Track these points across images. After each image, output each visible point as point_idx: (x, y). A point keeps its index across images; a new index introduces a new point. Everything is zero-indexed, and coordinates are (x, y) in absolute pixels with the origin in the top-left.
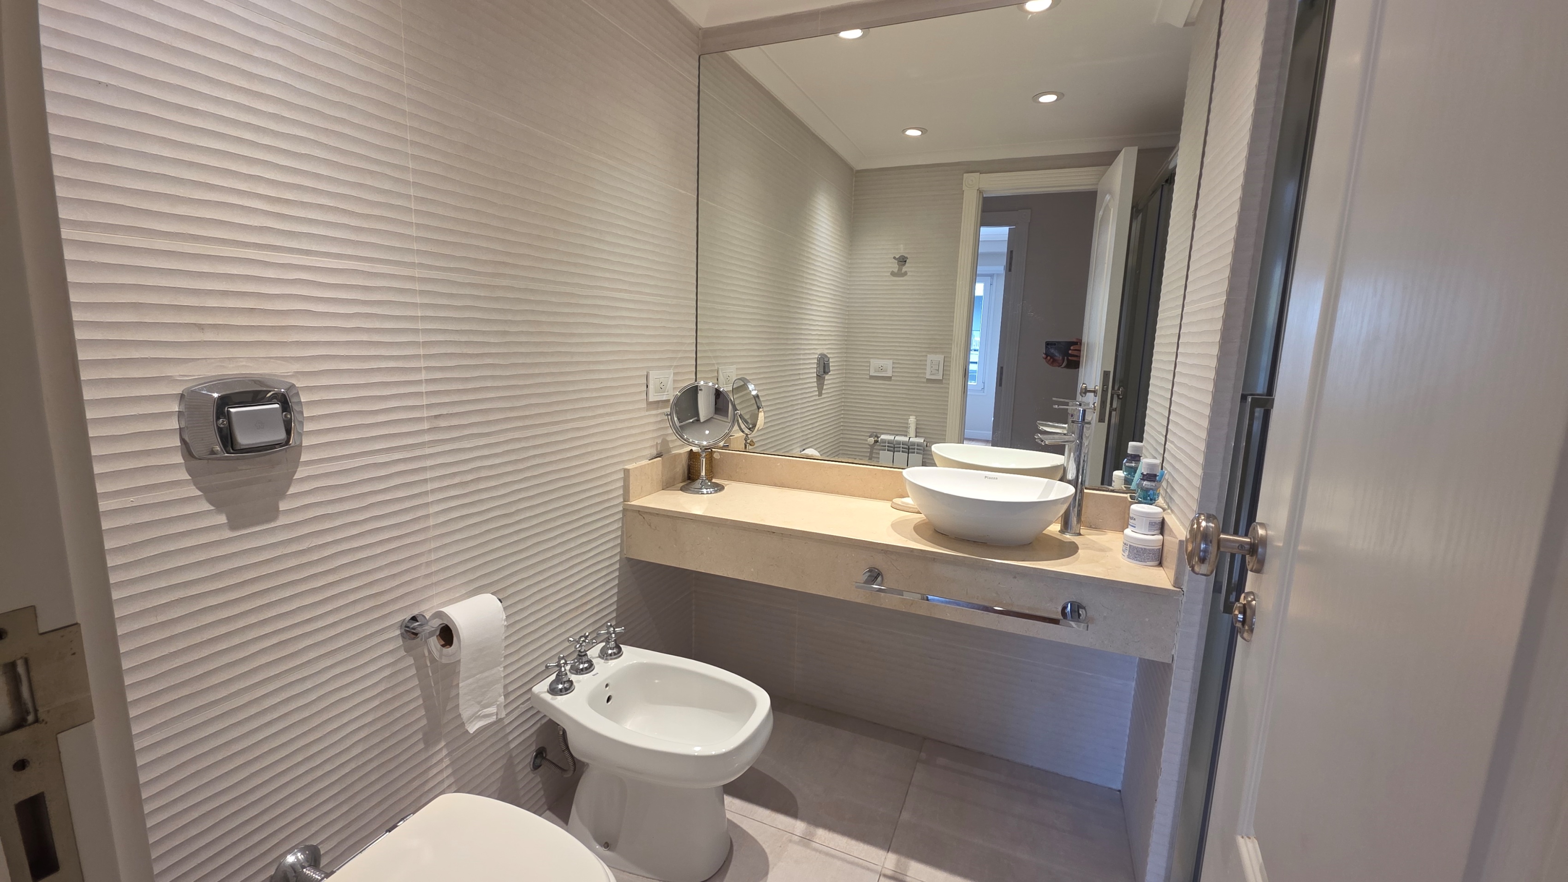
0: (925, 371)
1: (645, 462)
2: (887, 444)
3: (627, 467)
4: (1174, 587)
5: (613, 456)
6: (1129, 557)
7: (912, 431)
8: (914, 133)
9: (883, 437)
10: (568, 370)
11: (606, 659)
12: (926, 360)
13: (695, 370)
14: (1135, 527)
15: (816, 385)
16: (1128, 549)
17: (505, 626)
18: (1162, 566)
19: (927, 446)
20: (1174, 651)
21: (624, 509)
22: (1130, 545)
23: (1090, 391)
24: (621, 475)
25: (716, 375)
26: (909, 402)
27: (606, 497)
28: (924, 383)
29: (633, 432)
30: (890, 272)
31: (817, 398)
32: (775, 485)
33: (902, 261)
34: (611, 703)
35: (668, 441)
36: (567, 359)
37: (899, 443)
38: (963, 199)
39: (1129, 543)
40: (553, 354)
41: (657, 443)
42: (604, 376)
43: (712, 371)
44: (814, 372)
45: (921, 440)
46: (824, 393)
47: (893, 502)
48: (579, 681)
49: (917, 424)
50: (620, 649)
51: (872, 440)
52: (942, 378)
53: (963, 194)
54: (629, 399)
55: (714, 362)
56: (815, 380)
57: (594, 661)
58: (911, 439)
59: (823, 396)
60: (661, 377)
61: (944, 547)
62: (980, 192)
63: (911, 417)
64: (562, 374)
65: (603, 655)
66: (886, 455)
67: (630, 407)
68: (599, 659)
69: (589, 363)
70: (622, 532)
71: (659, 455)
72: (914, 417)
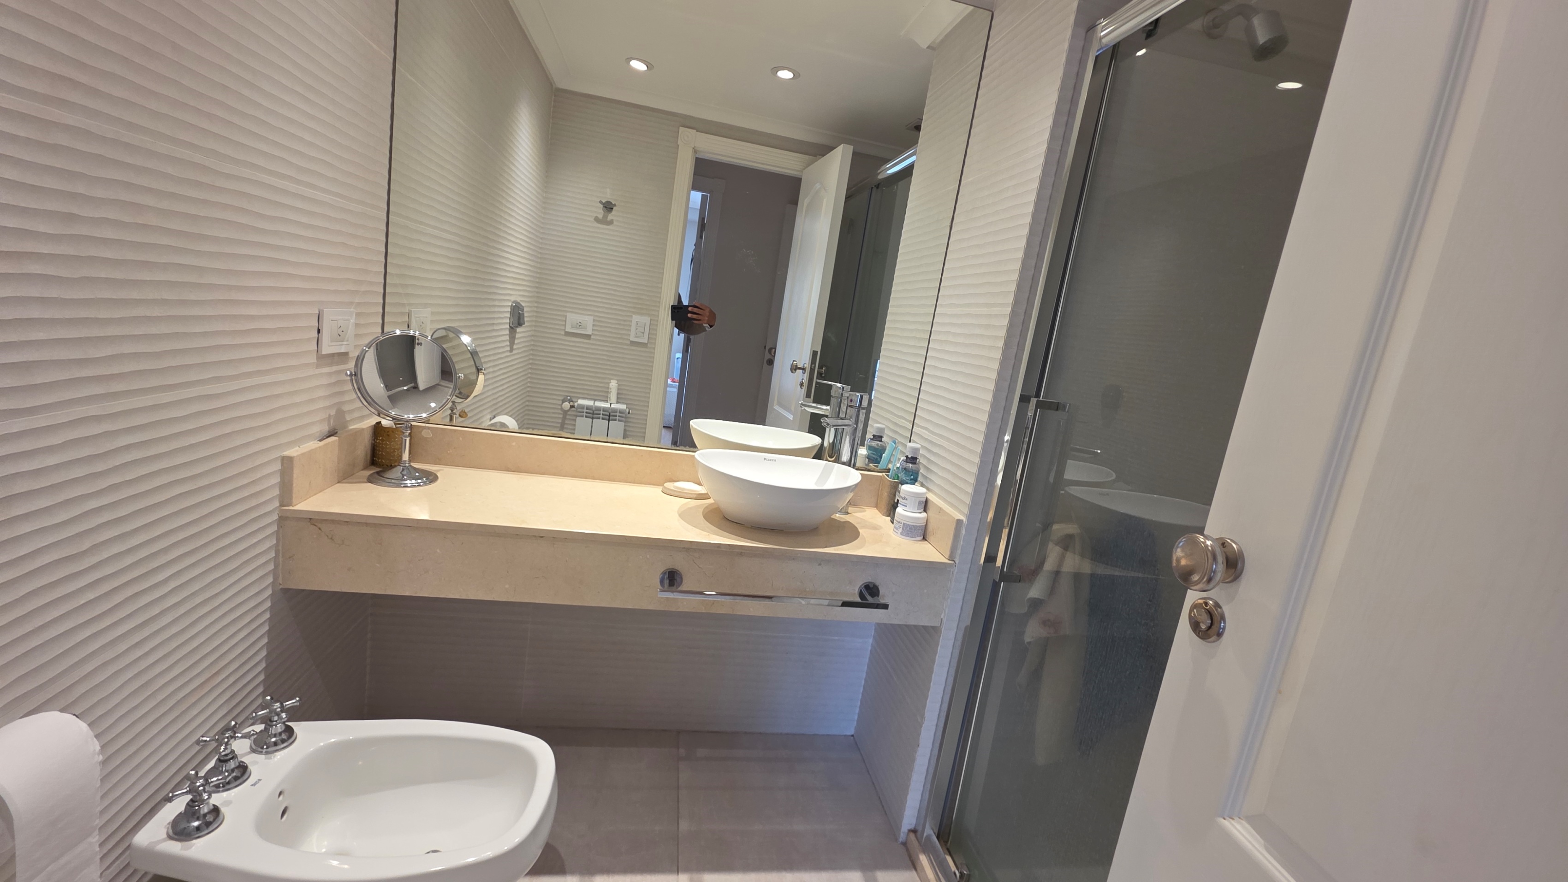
0: (630, 333)
1: (314, 445)
2: (585, 410)
3: (288, 453)
4: (949, 560)
5: (266, 438)
6: (902, 534)
7: (613, 396)
8: (638, 65)
9: (581, 402)
10: (192, 297)
11: (267, 753)
12: (631, 321)
13: (381, 311)
14: (906, 506)
15: (508, 339)
16: (902, 527)
17: (100, 763)
18: (926, 540)
19: (629, 413)
20: (943, 614)
21: (280, 517)
22: (904, 523)
23: (800, 368)
24: (277, 466)
25: (407, 320)
26: (610, 365)
27: (254, 503)
28: (627, 345)
29: (297, 399)
30: (594, 218)
31: (509, 354)
32: (507, 470)
33: (608, 207)
34: (287, 817)
35: (344, 412)
36: (192, 278)
37: (599, 409)
38: (677, 154)
39: (903, 522)
40: (165, 267)
41: (330, 415)
42: (253, 311)
43: (402, 314)
44: (507, 323)
45: (623, 407)
46: (515, 349)
47: (665, 487)
48: (228, 803)
49: (618, 389)
50: (289, 731)
51: (567, 405)
52: (646, 342)
53: (678, 148)
54: (292, 350)
55: (405, 302)
56: (508, 332)
57: (247, 760)
58: (612, 404)
59: (514, 352)
60: (340, 318)
61: (749, 539)
62: (695, 151)
63: (612, 381)
64: (183, 303)
65: (262, 745)
66: (583, 423)
67: (294, 362)
68: (254, 755)
69: (230, 288)
70: (277, 552)
71: (332, 434)
72: (616, 381)
